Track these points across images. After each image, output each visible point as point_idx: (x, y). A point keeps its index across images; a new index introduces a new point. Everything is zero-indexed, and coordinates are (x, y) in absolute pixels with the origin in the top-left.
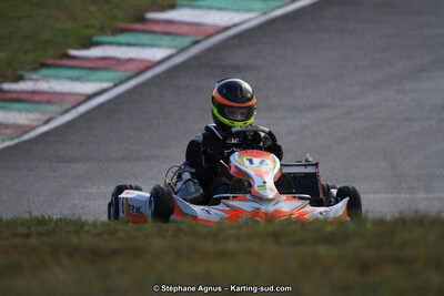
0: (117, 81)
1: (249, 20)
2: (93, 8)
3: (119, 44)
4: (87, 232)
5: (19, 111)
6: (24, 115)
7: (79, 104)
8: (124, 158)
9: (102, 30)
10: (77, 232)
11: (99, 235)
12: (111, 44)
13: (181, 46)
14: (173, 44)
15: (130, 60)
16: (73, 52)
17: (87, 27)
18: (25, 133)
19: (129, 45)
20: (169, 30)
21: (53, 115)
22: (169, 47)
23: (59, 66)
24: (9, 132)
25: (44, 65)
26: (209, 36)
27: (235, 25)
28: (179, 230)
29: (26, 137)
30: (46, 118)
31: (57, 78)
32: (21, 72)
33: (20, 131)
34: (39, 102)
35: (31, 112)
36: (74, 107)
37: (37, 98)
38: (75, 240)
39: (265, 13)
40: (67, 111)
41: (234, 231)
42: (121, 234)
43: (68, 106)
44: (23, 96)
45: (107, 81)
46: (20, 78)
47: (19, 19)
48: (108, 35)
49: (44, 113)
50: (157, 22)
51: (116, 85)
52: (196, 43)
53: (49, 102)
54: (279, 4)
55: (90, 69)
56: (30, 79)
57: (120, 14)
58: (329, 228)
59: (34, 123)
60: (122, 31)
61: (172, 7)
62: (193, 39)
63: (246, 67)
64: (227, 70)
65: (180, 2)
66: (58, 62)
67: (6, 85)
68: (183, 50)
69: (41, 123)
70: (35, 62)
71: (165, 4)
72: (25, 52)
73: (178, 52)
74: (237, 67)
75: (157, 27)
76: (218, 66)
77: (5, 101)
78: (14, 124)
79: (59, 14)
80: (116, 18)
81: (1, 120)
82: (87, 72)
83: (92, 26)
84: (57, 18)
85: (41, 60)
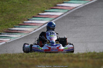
0: (50, 20)
1: (81, 5)
2: (44, 4)
3: (51, 12)
5: (28, 28)
6: (29, 29)
7: (42, 26)
10: (44, 56)
12: (49, 12)
13: (65, 12)
14: (63, 11)
15: (53, 15)
16: (40, 14)
17: (43, 8)
18: (30, 33)
19: (53, 12)
20: (62, 8)
21: (36, 29)
24: (26, 32)
25: (34, 17)
26: (72, 9)
27: (78, 7)
29: (29, 34)
30: (34, 29)
31: (36, 20)
32: (28, 19)
33: (28, 32)
34: (33, 26)
35: (31, 28)
36: (41, 27)
37: (32, 24)
39: (84, 4)
40: (39, 27)
41: (81, 56)
43: (39, 26)
44: (29, 24)
45: (48, 20)
46: (28, 20)
47: (27, 6)
48: (48, 10)
49: (34, 28)
50: (59, 6)
52: (68, 11)
53: (35, 26)
54: (88, 1)
56: (31, 20)
57: (51, 5)
59: (32, 30)
60: (51, 9)
61: (63, 3)
62: (68, 10)
63: (80, 16)
64: (76, 17)
65: (65, 2)
66: (37, 16)
67: (25, 22)
68: (65, 13)
69: (33, 30)
70: (31, 16)
71: (61, 2)
72: (29, 14)
73: (64, 13)
74: (78, 16)
75: (59, 8)
76: (74, 16)
77: (25, 25)
78: (27, 31)
79: (37, 5)
80: (50, 6)
81: (24, 30)
82: (43, 18)
83: (44, 8)
84: (36, 6)
85: (33, 16)
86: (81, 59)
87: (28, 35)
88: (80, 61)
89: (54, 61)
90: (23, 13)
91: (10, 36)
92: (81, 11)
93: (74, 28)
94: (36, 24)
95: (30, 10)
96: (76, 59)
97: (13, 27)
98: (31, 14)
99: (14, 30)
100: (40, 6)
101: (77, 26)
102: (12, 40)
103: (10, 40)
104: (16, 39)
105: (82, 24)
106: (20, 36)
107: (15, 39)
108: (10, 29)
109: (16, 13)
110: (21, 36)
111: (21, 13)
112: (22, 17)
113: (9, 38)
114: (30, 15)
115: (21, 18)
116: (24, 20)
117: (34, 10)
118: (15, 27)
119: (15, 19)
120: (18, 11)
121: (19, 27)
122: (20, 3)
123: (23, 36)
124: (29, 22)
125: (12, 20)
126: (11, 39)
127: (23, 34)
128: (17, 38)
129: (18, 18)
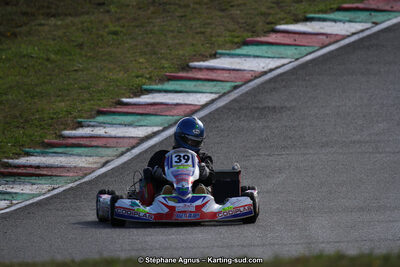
0: (166, 125)
1: (283, 65)
2: (142, 60)
3: (166, 91)
5: (79, 155)
6: (83, 159)
7: (133, 147)
9: (151, 79)
12: (159, 91)
13: (223, 91)
14: (215, 89)
15: (177, 104)
16: (125, 100)
17: (137, 77)
18: (86, 175)
19: (176, 91)
20: (211, 77)
21: (109, 158)
22: (211, 93)
23: (114, 113)
24: (71, 174)
25: (101, 113)
26: (251, 80)
27: (271, 70)
29: (83, 180)
30: (103, 160)
31: (112, 124)
32: (80, 120)
33: (81, 173)
34: (97, 147)
35: (91, 156)
36: (128, 150)
37: (95, 143)
39: (297, 59)
40: (122, 154)
43: (124, 149)
44: (82, 142)
45: (157, 125)
46: (80, 125)
47: (76, 71)
48: (157, 84)
49: (101, 157)
50: (200, 69)
51: (165, 129)
52: (236, 87)
53: (105, 147)
54: (310, 49)
55: (141, 114)
56: (89, 126)
57: (166, 64)
59: (95, 166)
60: (169, 79)
61: (214, 56)
62: (233, 84)
63: (282, 108)
64: (265, 111)
65: (220, 51)
66: (113, 109)
67: (67, 133)
68: (224, 94)
69: (99, 165)
70: (92, 110)
71: (207, 54)
72: (83, 101)
73: (220, 97)
74: (274, 108)
75: (199, 75)
76: (257, 108)
77: (67, 146)
78: (75, 167)
79: (112, 66)
80: (163, 68)
81: (63, 164)
82: (139, 117)
83: (142, 76)
84: (110, 70)
85: (97, 108)
87: (78, 183)
90: (59, 99)
91: (9, 190)
92: (284, 87)
93: (259, 155)
94: (111, 142)
95: (85, 84)
97: (18, 155)
98: (89, 100)
99: (24, 166)
100: (126, 71)
101: (271, 147)
102: (18, 206)
103: (8, 207)
104: (31, 201)
105: (291, 138)
106: (46, 187)
107: (28, 203)
108: (10, 161)
109: (32, 98)
110: (54, 189)
111: (53, 99)
112: (55, 114)
113: (7, 197)
114: (87, 106)
115: (52, 119)
116: (62, 124)
117: (102, 85)
118: (28, 154)
119: (27, 121)
120: (38, 89)
121: (44, 154)
122: (48, 60)
123: (61, 189)
124: (81, 132)
125: (18, 127)
126: (14, 202)
127: (59, 179)
128: (34, 196)
129: (41, 119)
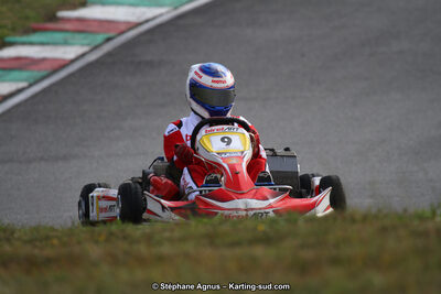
0: (32, 81)
1: (161, 15)
2: (3, 9)
3: (31, 44)
4: (19, 239)
8: (42, 159)
9: (14, 30)
10: (8, 240)
11: (31, 241)
12: (23, 44)
13: (93, 45)
14: (86, 41)
15: (44, 60)
19: (42, 44)
20: (81, 28)
22: (83, 45)
26: (122, 33)
27: (147, 21)
28: (111, 234)
38: (7, 248)
39: (176, 8)
41: (167, 234)
42: (55, 242)
45: (26, 80)
48: (20, 35)
50: (68, 20)
51: (30, 85)
52: (109, 40)
55: (4, 69)
57: (31, 13)
58: (262, 227)
60: (35, 30)
61: (84, 4)
62: (106, 36)
63: (160, 62)
64: (142, 66)
68: (96, 48)
71: (77, 3)
73: (91, 50)
74: (152, 62)
75: (68, 26)
76: (132, 63)
80: (27, 18)
83: (4, 27)
86: (166, 249)
88: (161, 259)
89: (48, 261)
92: (163, 39)
96: (142, 249)
101: (148, 105)
